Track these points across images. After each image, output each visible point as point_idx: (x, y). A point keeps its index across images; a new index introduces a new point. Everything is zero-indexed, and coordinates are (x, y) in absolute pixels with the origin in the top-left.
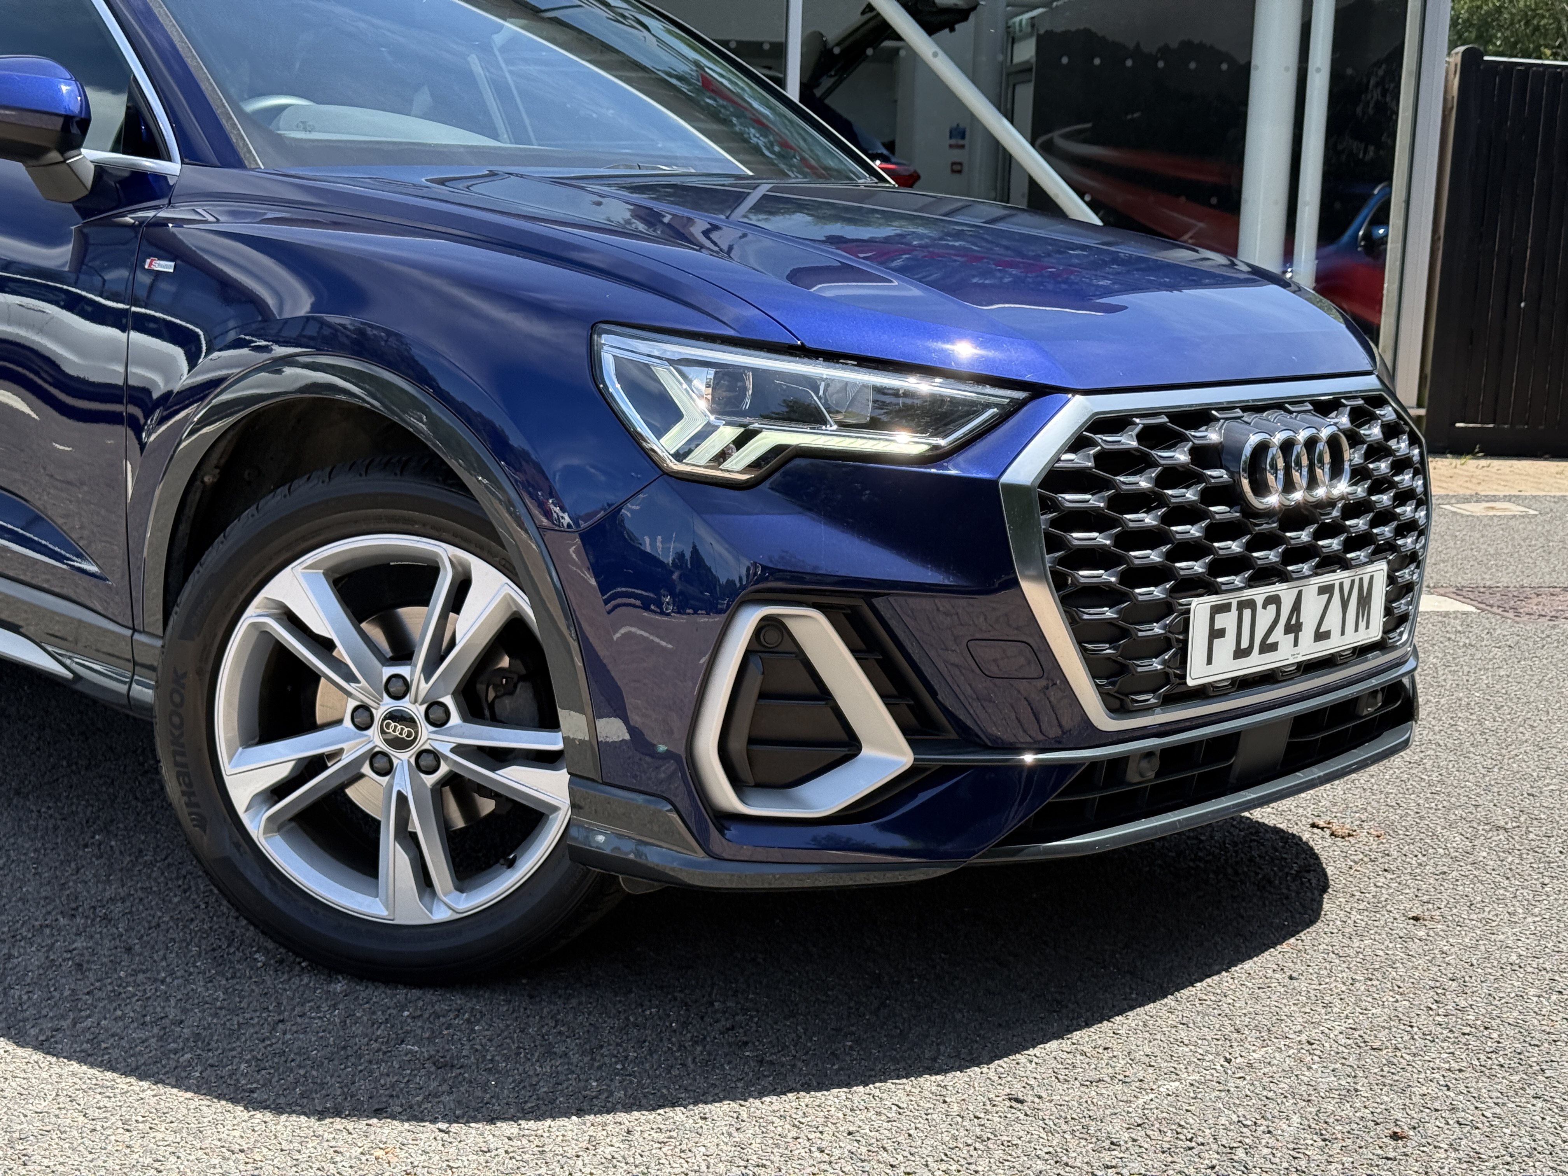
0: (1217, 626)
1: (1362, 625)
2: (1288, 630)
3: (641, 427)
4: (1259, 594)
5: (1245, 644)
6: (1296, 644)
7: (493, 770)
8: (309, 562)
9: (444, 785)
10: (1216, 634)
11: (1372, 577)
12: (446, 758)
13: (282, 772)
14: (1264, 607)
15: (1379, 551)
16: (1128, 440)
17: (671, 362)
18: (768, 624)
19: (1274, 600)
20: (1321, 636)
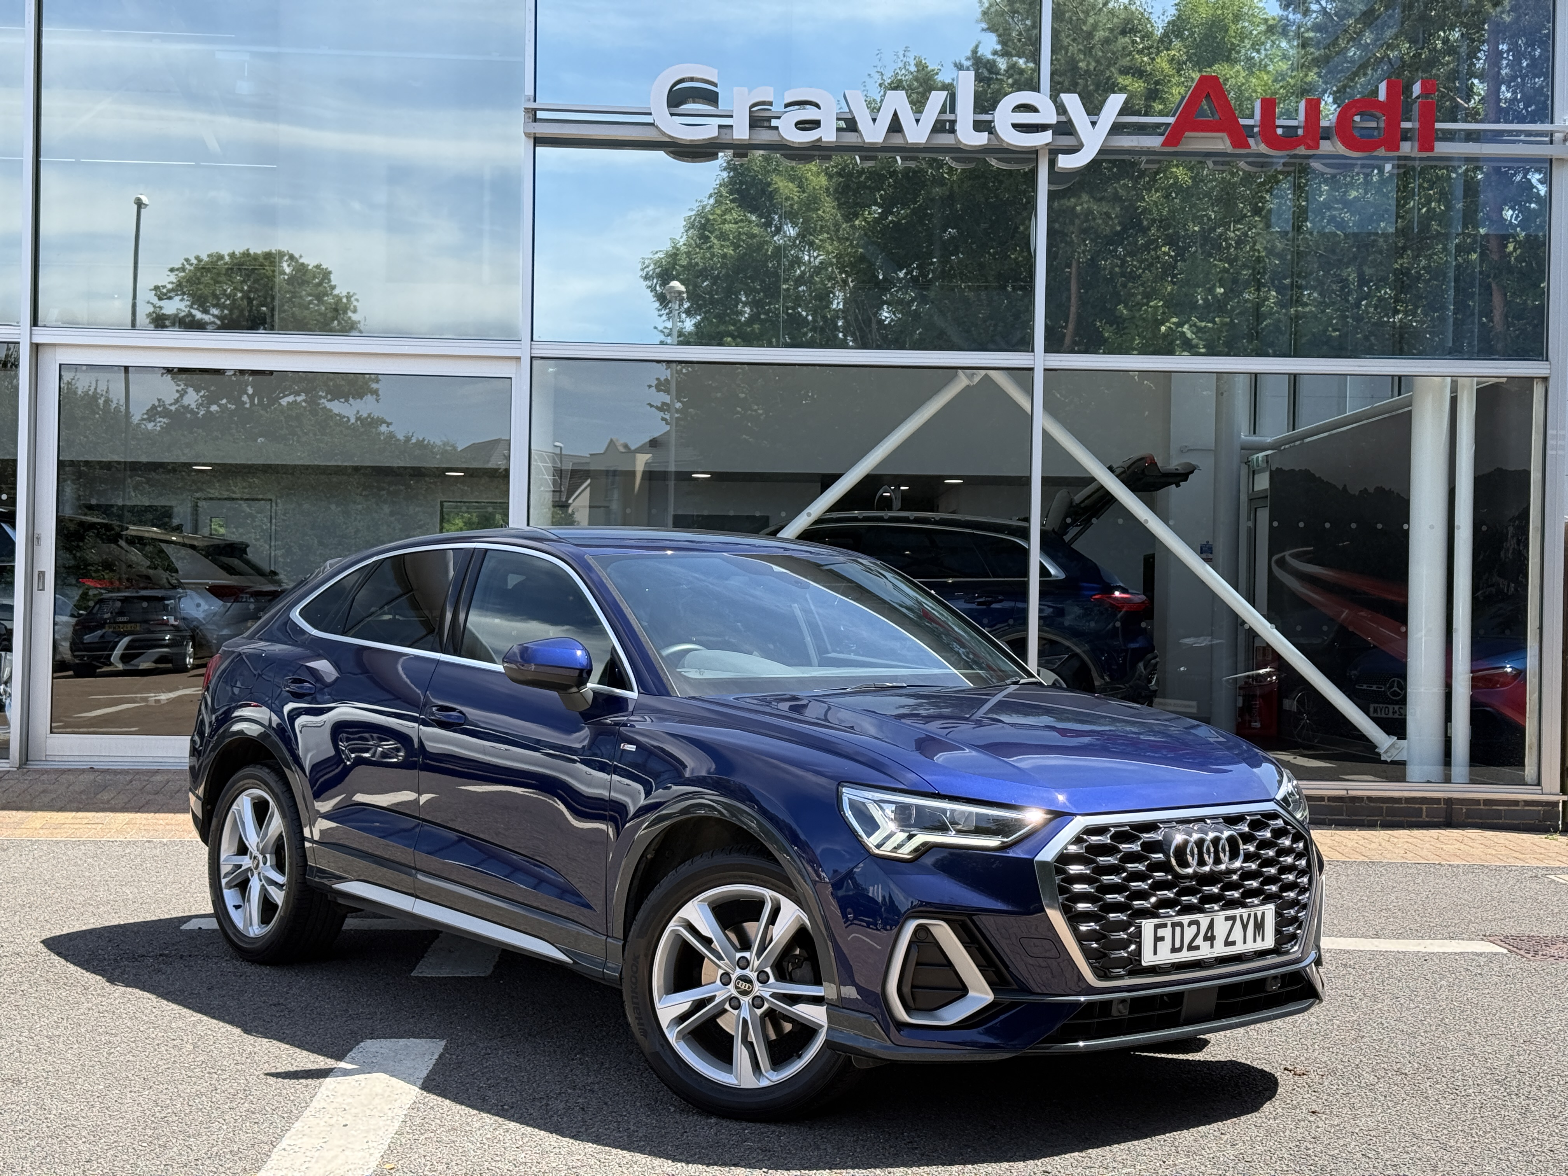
0: (1159, 935)
1: (1259, 939)
2: (1206, 939)
3: (860, 832)
4: (1185, 919)
5: (1177, 945)
6: (1212, 947)
7: (791, 1006)
8: (701, 899)
9: (766, 1016)
10: (1158, 939)
11: (1263, 914)
12: (768, 1000)
13: (686, 1007)
14: (1189, 926)
15: (1269, 898)
16: (1106, 839)
17: (875, 801)
18: (919, 928)
19: (1197, 923)
20: (1228, 943)
